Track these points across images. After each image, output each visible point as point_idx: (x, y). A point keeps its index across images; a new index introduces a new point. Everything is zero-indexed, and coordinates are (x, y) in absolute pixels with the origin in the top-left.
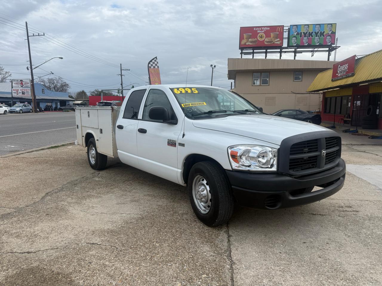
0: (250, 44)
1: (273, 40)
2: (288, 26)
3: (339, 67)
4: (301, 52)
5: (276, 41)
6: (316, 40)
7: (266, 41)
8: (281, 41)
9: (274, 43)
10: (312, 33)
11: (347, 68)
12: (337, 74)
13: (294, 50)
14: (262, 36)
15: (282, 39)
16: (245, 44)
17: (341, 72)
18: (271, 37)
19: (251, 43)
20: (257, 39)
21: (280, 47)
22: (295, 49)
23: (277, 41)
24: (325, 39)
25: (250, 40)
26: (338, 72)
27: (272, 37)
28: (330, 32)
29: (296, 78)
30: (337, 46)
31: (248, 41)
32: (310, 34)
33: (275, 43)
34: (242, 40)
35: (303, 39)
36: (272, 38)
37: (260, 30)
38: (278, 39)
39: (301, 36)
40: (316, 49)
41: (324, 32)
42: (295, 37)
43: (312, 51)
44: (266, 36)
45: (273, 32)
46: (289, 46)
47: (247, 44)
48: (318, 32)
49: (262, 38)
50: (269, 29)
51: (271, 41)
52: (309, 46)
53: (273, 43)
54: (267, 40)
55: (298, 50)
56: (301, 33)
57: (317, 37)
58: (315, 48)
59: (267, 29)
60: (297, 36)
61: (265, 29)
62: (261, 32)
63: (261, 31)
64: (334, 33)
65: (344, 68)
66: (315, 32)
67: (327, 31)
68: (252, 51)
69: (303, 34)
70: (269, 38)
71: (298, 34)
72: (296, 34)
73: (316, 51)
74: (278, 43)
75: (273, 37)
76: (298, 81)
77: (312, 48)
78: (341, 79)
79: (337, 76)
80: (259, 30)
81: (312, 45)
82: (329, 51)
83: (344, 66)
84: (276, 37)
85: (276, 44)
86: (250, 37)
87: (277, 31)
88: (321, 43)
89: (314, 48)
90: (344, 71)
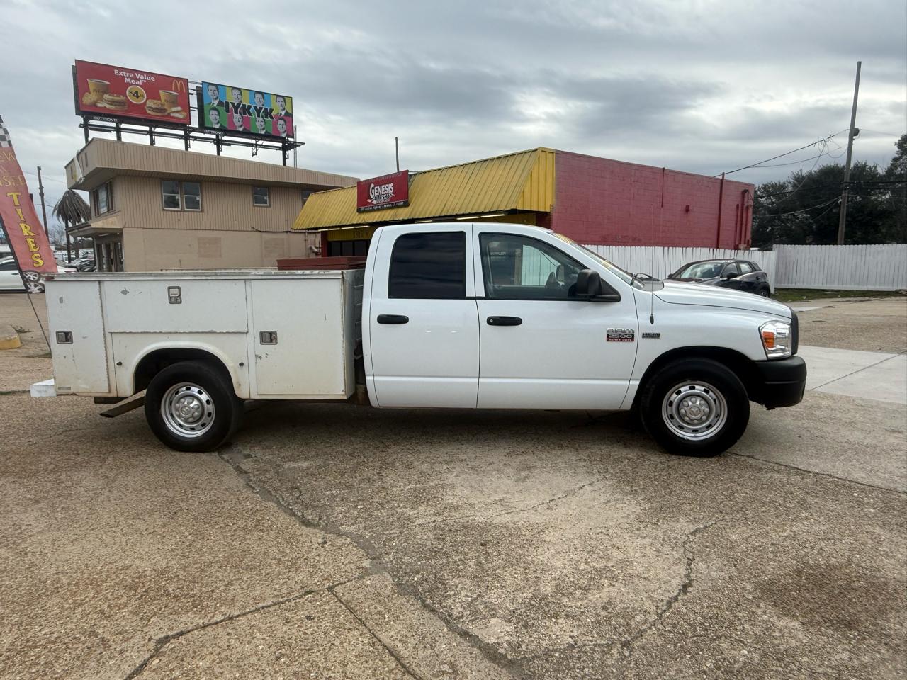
0: (108, 106)
1: (166, 107)
2: (196, 83)
3: (373, 188)
4: (229, 143)
5: (174, 112)
6: (259, 124)
7: (150, 107)
8: (184, 113)
9: (169, 114)
10: (250, 107)
11: (391, 191)
12: (369, 201)
13: (214, 137)
14: (137, 92)
15: (187, 108)
16: (94, 105)
17: (378, 197)
18: (160, 99)
19: (111, 104)
20: (124, 98)
21: (184, 125)
22: (217, 136)
23: (177, 112)
24: (275, 124)
25: (107, 96)
26: (372, 196)
27: (163, 99)
28: (283, 113)
29: (257, 201)
30: (296, 142)
31: (101, 99)
32: (246, 110)
33: (172, 115)
34: (84, 93)
35: (231, 117)
36: (163, 101)
37: (131, 79)
38: (179, 108)
39: (227, 111)
40: (260, 142)
41: (271, 110)
42: (214, 109)
43: (251, 145)
44: (147, 96)
45: (164, 88)
46: (203, 127)
47: (99, 105)
48: (261, 108)
49: (138, 97)
50: (153, 79)
51: (162, 109)
52: (245, 134)
53: (166, 113)
54: (150, 103)
55: (225, 138)
56: (227, 103)
57: (260, 119)
58: (259, 140)
59: (149, 78)
60: (219, 108)
61: (142, 77)
62: (135, 84)
63: (133, 82)
64: (289, 115)
65: (385, 190)
66: (255, 107)
67: (277, 110)
68: (114, 125)
69: (230, 106)
70: (155, 101)
71: (220, 104)
72: (216, 102)
73: (261, 146)
74: (180, 116)
75: (166, 101)
76: (262, 207)
77: (252, 139)
78: (378, 210)
79: (371, 203)
80: (127, 78)
81: (252, 131)
82: (285, 149)
83: (383, 186)
84: (173, 102)
85: (173, 117)
86: (106, 90)
87: (173, 89)
88: (268, 131)
89: (255, 139)
90: (385, 196)
